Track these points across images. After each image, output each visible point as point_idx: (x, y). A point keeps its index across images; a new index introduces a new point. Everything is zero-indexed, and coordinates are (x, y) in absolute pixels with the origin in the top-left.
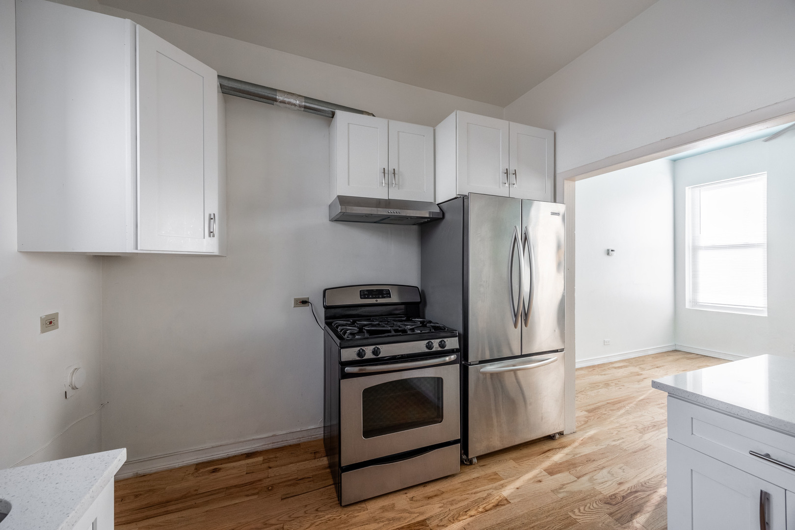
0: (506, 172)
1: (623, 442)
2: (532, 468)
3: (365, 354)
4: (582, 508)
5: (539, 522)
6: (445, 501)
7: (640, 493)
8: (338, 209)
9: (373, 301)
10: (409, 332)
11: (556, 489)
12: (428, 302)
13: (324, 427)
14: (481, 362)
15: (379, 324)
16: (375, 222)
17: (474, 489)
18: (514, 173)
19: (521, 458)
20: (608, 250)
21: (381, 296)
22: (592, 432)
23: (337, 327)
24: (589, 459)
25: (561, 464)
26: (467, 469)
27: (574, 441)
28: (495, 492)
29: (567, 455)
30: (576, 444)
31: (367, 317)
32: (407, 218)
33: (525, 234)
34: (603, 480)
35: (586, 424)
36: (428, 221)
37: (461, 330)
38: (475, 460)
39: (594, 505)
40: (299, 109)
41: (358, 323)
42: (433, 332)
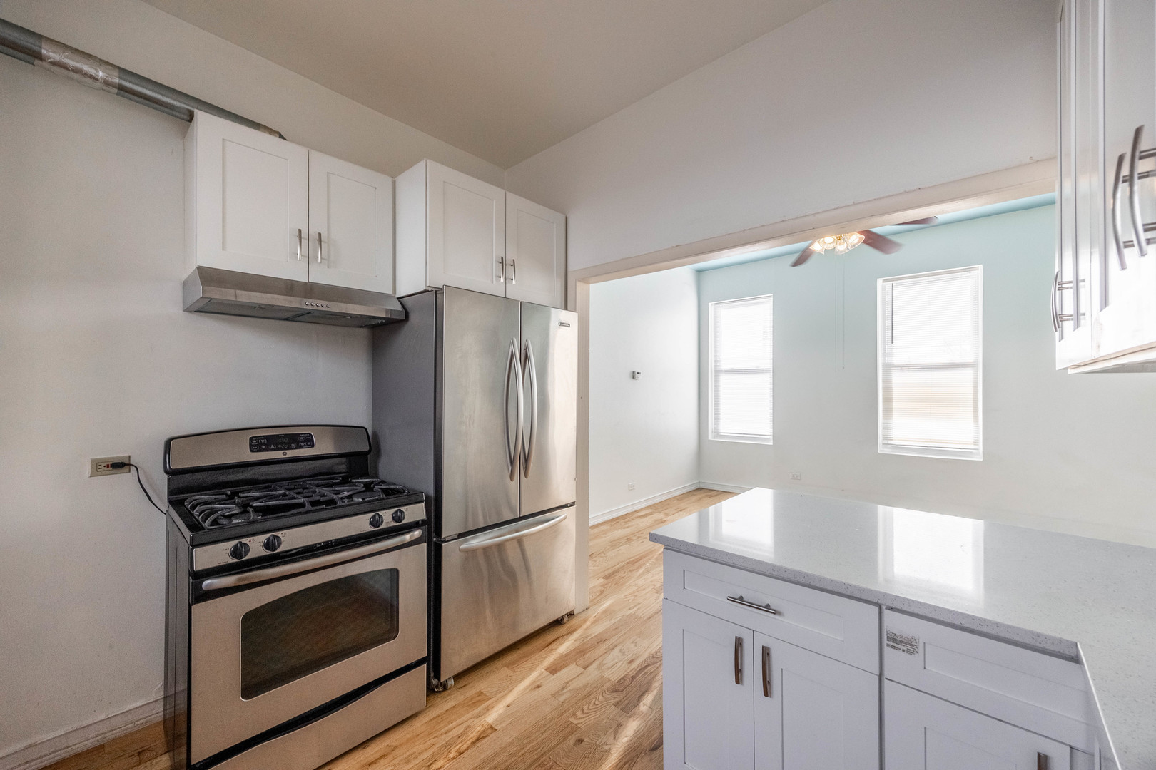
0: (501, 261)
1: (639, 609)
2: (532, 670)
3: (279, 544)
4: (586, 708)
5: (532, 744)
6: (396, 761)
7: (650, 667)
8: (198, 292)
9: (278, 455)
10: (339, 503)
11: (558, 692)
12: (382, 451)
13: (165, 698)
14: (461, 535)
15: (284, 495)
16: (284, 319)
17: (445, 726)
18: (512, 263)
19: (518, 660)
20: (634, 372)
21: (293, 445)
22: (607, 604)
23: (194, 507)
24: (600, 640)
25: (567, 655)
26: (438, 699)
27: (585, 621)
28: (476, 721)
29: (575, 641)
30: (588, 623)
31: (266, 484)
32: (345, 317)
33: (526, 349)
34: (613, 662)
35: (602, 593)
36: (382, 322)
37: (431, 492)
38: (451, 682)
39: (601, 698)
40: (105, 87)
41: (242, 495)
42: (383, 499)
